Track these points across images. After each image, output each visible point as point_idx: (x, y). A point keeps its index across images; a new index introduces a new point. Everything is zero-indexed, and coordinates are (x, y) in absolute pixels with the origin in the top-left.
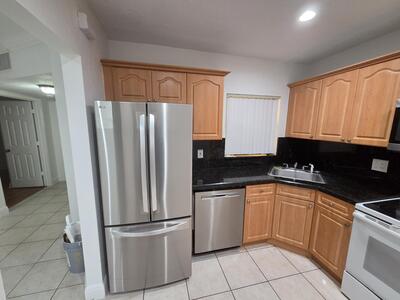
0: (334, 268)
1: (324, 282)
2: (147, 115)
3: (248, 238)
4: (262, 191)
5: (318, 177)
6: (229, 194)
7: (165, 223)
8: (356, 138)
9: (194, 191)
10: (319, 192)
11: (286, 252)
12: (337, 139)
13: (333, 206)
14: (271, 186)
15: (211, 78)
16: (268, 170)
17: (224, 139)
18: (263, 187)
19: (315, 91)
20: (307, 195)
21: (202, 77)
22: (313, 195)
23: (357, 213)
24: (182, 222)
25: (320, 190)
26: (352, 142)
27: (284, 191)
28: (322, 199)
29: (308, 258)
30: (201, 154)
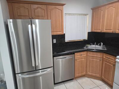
0: (110, 82)
1: (107, 88)
2: (31, 25)
3: (77, 75)
4: (81, 55)
5: (104, 48)
6: (68, 57)
7: (40, 71)
8: (117, 31)
9: (53, 57)
10: (104, 54)
11: (92, 80)
12: (111, 31)
13: (109, 58)
14: (85, 53)
15: (58, 7)
16: (84, 46)
17: (65, 34)
18: (82, 53)
19: (102, 11)
20: (99, 55)
21: (54, 7)
22: (102, 55)
23: (117, 60)
24: (49, 69)
25: (105, 53)
26: (116, 32)
27: (90, 54)
28: (105, 56)
29: (101, 80)
30: (55, 41)
